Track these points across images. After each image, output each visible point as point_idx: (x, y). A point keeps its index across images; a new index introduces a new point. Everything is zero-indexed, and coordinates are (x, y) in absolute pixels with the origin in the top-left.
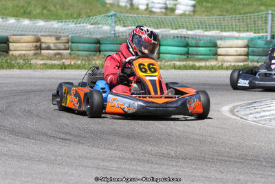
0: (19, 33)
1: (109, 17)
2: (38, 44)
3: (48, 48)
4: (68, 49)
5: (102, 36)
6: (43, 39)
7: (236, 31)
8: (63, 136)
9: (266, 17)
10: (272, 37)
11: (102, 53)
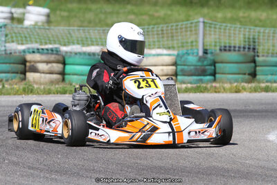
10: (205, 52)
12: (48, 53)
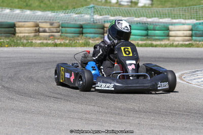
0: (23, 20)
1: (89, 8)
2: (37, 28)
3: (45, 31)
4: (59, 32)
5: (84, 22)
6: (41, 25)
7: (183, 19)
8: (56, 96)
11: (84, 35)
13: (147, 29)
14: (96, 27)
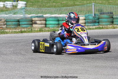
4: (5, 25)
9: (91, 6)
10: (95, 15)
11: (20, 26)
12: (39, 17)
13: (58, 21)
14: (28, 20)
